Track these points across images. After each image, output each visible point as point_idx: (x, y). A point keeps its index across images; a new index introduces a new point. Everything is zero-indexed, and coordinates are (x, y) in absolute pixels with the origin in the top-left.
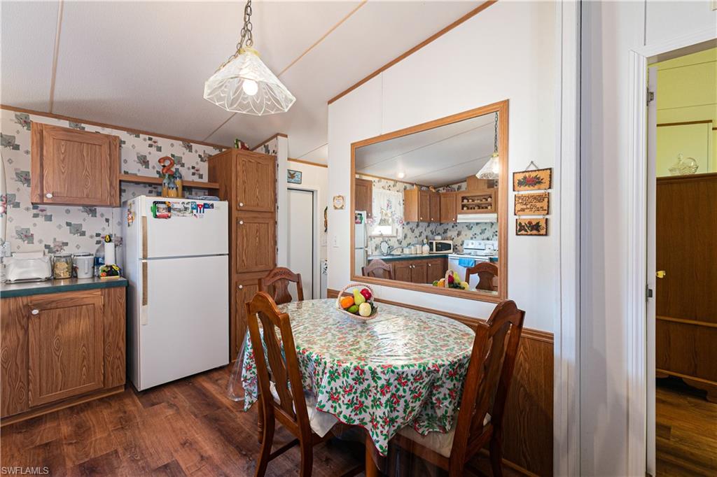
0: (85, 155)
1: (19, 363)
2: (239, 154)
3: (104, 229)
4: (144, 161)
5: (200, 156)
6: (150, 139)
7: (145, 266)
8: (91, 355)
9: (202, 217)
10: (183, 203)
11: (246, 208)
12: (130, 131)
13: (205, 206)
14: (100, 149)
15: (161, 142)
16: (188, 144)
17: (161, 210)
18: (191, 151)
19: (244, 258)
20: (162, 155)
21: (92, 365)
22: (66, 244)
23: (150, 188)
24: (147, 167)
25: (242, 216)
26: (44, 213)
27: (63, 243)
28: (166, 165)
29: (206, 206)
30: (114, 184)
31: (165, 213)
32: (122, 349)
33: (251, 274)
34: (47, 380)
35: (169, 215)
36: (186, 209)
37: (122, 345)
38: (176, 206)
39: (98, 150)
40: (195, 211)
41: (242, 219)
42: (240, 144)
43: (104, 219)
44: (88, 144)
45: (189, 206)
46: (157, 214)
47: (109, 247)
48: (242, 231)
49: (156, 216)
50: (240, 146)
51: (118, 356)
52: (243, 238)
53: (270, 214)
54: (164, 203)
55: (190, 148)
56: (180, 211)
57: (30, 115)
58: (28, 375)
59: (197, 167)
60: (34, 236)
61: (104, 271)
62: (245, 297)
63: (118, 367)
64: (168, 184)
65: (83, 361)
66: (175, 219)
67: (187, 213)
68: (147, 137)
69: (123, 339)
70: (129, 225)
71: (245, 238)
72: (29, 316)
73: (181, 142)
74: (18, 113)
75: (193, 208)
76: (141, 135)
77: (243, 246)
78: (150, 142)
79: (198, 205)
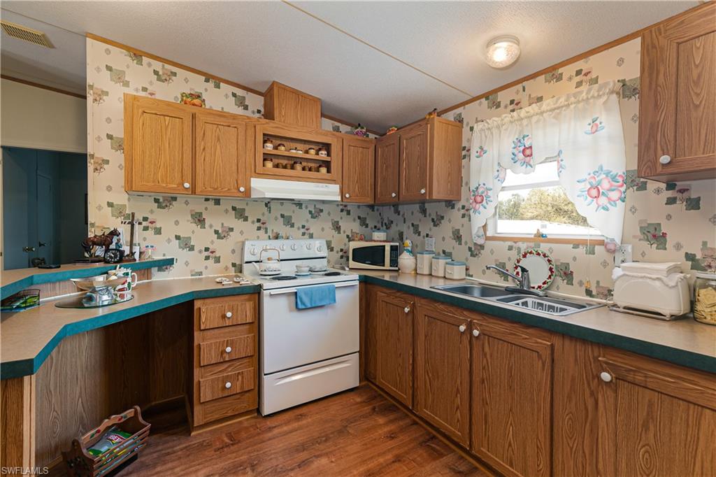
26: (685, 195)
60: (668, 238)
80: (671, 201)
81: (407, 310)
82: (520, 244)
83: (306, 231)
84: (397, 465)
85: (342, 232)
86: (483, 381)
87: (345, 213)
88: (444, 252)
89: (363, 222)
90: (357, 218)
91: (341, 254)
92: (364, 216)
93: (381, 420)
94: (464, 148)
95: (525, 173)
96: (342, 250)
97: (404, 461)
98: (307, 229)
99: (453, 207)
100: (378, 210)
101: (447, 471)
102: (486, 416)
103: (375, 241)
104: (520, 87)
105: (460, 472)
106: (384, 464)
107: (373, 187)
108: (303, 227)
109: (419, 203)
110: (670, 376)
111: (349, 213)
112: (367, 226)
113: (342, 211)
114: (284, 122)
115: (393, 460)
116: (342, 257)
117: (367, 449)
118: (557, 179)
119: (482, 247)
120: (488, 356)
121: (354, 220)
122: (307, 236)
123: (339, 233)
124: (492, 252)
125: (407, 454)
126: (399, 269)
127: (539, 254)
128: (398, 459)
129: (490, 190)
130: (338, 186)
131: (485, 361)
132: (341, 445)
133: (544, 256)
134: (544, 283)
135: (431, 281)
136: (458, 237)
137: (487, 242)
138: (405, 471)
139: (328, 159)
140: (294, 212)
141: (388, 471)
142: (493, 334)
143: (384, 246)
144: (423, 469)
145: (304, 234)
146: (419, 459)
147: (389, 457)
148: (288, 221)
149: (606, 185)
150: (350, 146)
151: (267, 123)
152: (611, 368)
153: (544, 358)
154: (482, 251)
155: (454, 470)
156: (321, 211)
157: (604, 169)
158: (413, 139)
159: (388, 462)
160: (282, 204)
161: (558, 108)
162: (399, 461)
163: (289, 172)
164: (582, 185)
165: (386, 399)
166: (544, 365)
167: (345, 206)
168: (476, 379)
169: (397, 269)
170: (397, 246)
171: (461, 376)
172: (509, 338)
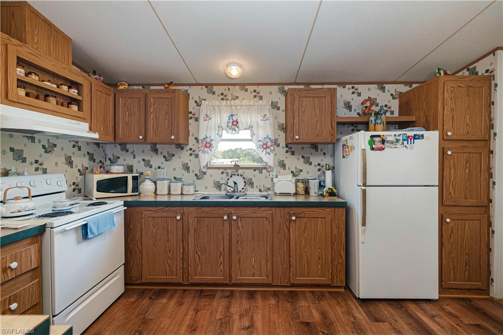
0: (316, 106)
1: (285, 251)
2: (447, 81)
3: (322, 160)
4: (348, 106)
5: (392, 95)
6: (353, 88)
7: (364, 192)
8: (324, 256)
9: (412, 148)
10: (395, 135)
11: (455, 137)
12: (339, 84)
13: (415, 137)
14: (325, 99)
15: (361, 88)
16: (381, 85)
17: (376, 143)
18: (384, 92)
19: (451, 190)
20: (362, 99)
21: (324, 264)
22: (301, 171)
23: (352, 128)
24: (351, 111)
25: (449, 146)
26: (291, 150)
27: (300, 170)
28: (367, 106)
29: (417, 137)
30: (333, 125)
31: (380, 145)
32: (343, 257)
33: (459, 208)
34: (299, 268)
35: (384, 147)
36: (397, 141)
37: (343, 254)
38: (389, 139)
39: (324, 101)
40: (405, 142)
41: (449, 149)
42: (442, 72)
43: (323, 152)
44: (318, 97)
45: (401, 138)
46: (374, 146)
47: (329, 174)
48: (450, 161)
49: (373, 149)
50: (442, 74)
51: (340, 262)
52: (451, 169)
53: (483, 142)
54: (379, 136)
55: (383, 89)
56: (392, 143)
57: (285, 86)
58: (290, 261)
59: (389, 105)
60: (286, 165)
61: (328, 192)
62: (452, 232)
63: (340, 271)
64: (375, 121)
65: (319, 260)
66: (388, 151)
67: (399, 145)
68: (350, 86)
69: (343, 249)
70: (344, 157)
71: (453, 170)
72: (290, 220)
73: (376, 86)
74: (280, 86)
75: (404, 140)
76: (347, 86)
77: (450, 178)
78: (353, 90)
79: (409, 137)
80: (287, 152)
81: (178, 218)
82: (228, 171)
83: (40, 166)
84: (199, 314)
85: (74, 166)
86: (237, 242)
87: (76, 149)
88: (175, 178)
89: (92, 158)
90: (86, 154)
91: (73, 187)
92: (92, 152)
93: (164, 301)
94: (191, 113)
95: (232, 134)
96: (74, 184)
97: (201, 309)
98: (41, 164)
99: (182, 149)
100: (102, 147)
101: (223, 299)
102: (239, 259)
103: (114, 173)
104: (226, 87)
105: (228, 296)
106: (193, 317)
107: (113, 128)
108: (36, 162)
109: (151, 144)
110: (310, 211)
111: (79, 149)
112: (94, 161)
113: (74, 146)
114: (36, 49)
115: (195, 313)
116: (74, 190)
117: (174, 318)
118: (250, 138)
119: (205, 173)
120: (240, 228)
121: (84, 155)
122: (40, 171)
123: (72, 167)
124: (211, 176)
125: (198, 305)
126: (140, 194)
127: (238, 175)
128: (197, 311)
129: (213, 140)
130: (88, 124)
131: (239, 231)
132: (156, 328)
133: (241, 176)
134: (243, 189)
135: (182, 197)
136: (187, 168)
137: (208, 170)
138: (206, 313)
139: (80, 98)
140: (25, 145)
141: (199, 318)
142: (244, 216)
143: (127, 177)
144: (213, 306)
145: (37, 169)
146: (206, 303)
147: (191, 313)
148: (19, 156)
149: (269, 144)
150: (97, 90)
151: (19, 45)
152: (294, 214)
153: (269, 219)
154: (205, 176)
155: (226, 297)
156: (55, 146)
157: (269, 137)
158: (160, 99)
159: (194, 315)
160: (11, 136)
161: (249, 105)
162: (198, 311)
163: (40, 103)
164: (259, 143)
165: (152, 289)
166: (269, 222)
167: (77, 142)
168: (234, 242)
169: (137, 193)
170: (137, 176)
171: (223, 245)
172: (252, 215)
